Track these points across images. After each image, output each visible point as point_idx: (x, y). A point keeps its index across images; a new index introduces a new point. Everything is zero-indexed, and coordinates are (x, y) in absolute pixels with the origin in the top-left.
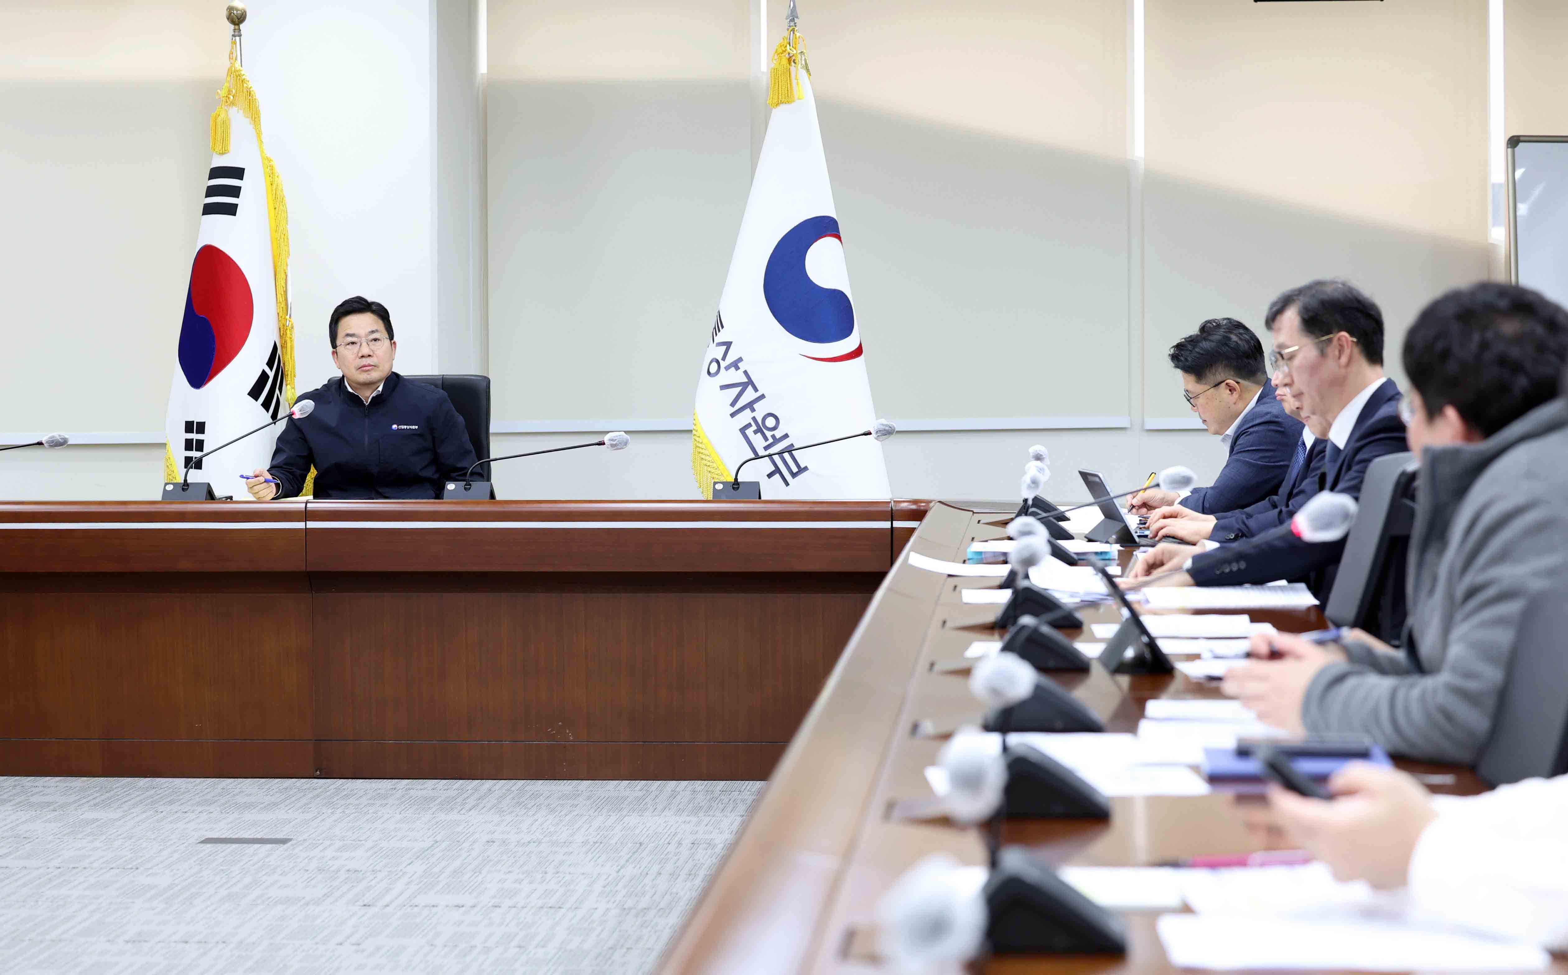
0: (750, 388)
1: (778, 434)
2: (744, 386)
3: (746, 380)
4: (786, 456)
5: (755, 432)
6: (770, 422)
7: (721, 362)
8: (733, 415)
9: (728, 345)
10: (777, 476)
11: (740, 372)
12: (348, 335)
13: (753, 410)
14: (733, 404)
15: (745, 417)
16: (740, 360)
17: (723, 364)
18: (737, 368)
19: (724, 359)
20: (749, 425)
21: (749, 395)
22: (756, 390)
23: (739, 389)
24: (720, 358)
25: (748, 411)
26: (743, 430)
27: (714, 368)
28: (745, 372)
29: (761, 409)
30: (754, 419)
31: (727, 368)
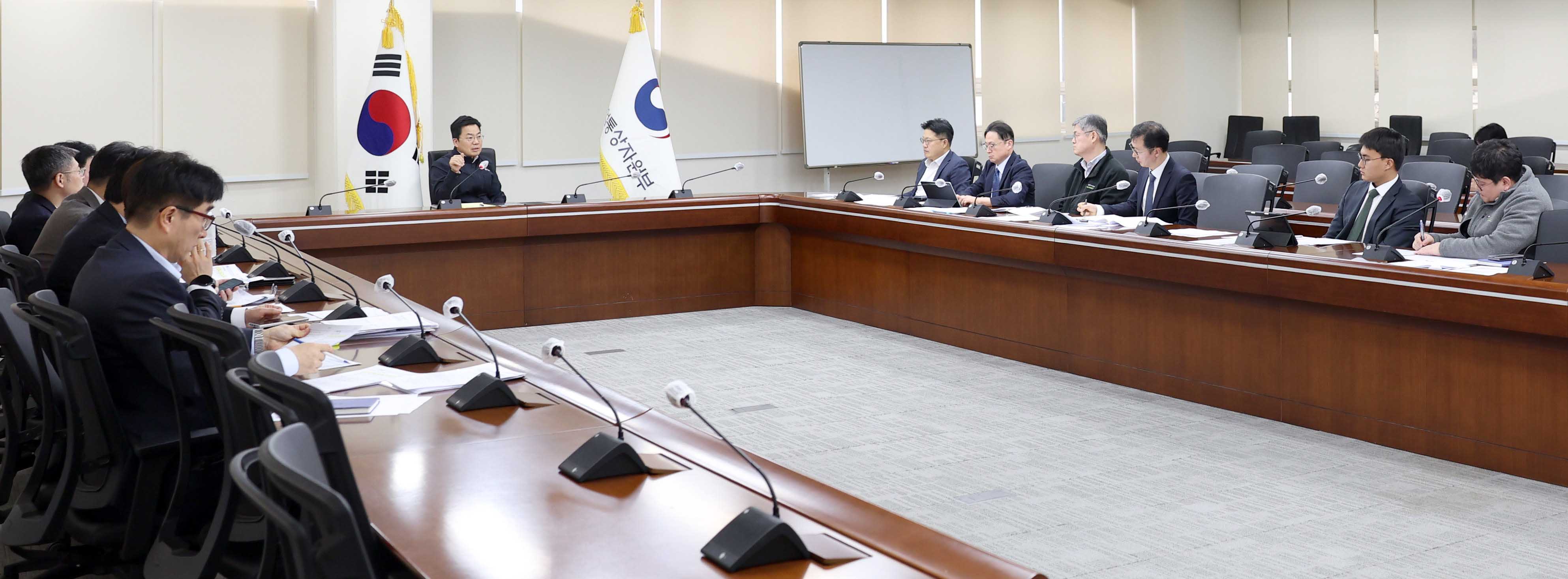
0: (630, 150)
1: (642, 169)
2: (628, 149)
3: (629, 147)
4: (645, 177)
5: (633, 168)
6: (639, 164)
7: (618, 140)
8: (624, 161)
9: (621, 132)
10: (641, 186)
11: (627, 143)
12: (469, 134)
13: (632, 159)
14: (624, 157)
15: (629, 162)
16: (626, 138)
17: (619, 140)
18: (625, 142)
19: (619, 138)
20: (630, 165)
21: (630, 153)
22: (633, 151)
23: (627, 150)
24: (617, 138)
25: (630, 159)
26: (628, 168)
27: (614, 142)
28: (629, 144)
29: (635, 159)
30: (632, 163)
31: (621, 142)
